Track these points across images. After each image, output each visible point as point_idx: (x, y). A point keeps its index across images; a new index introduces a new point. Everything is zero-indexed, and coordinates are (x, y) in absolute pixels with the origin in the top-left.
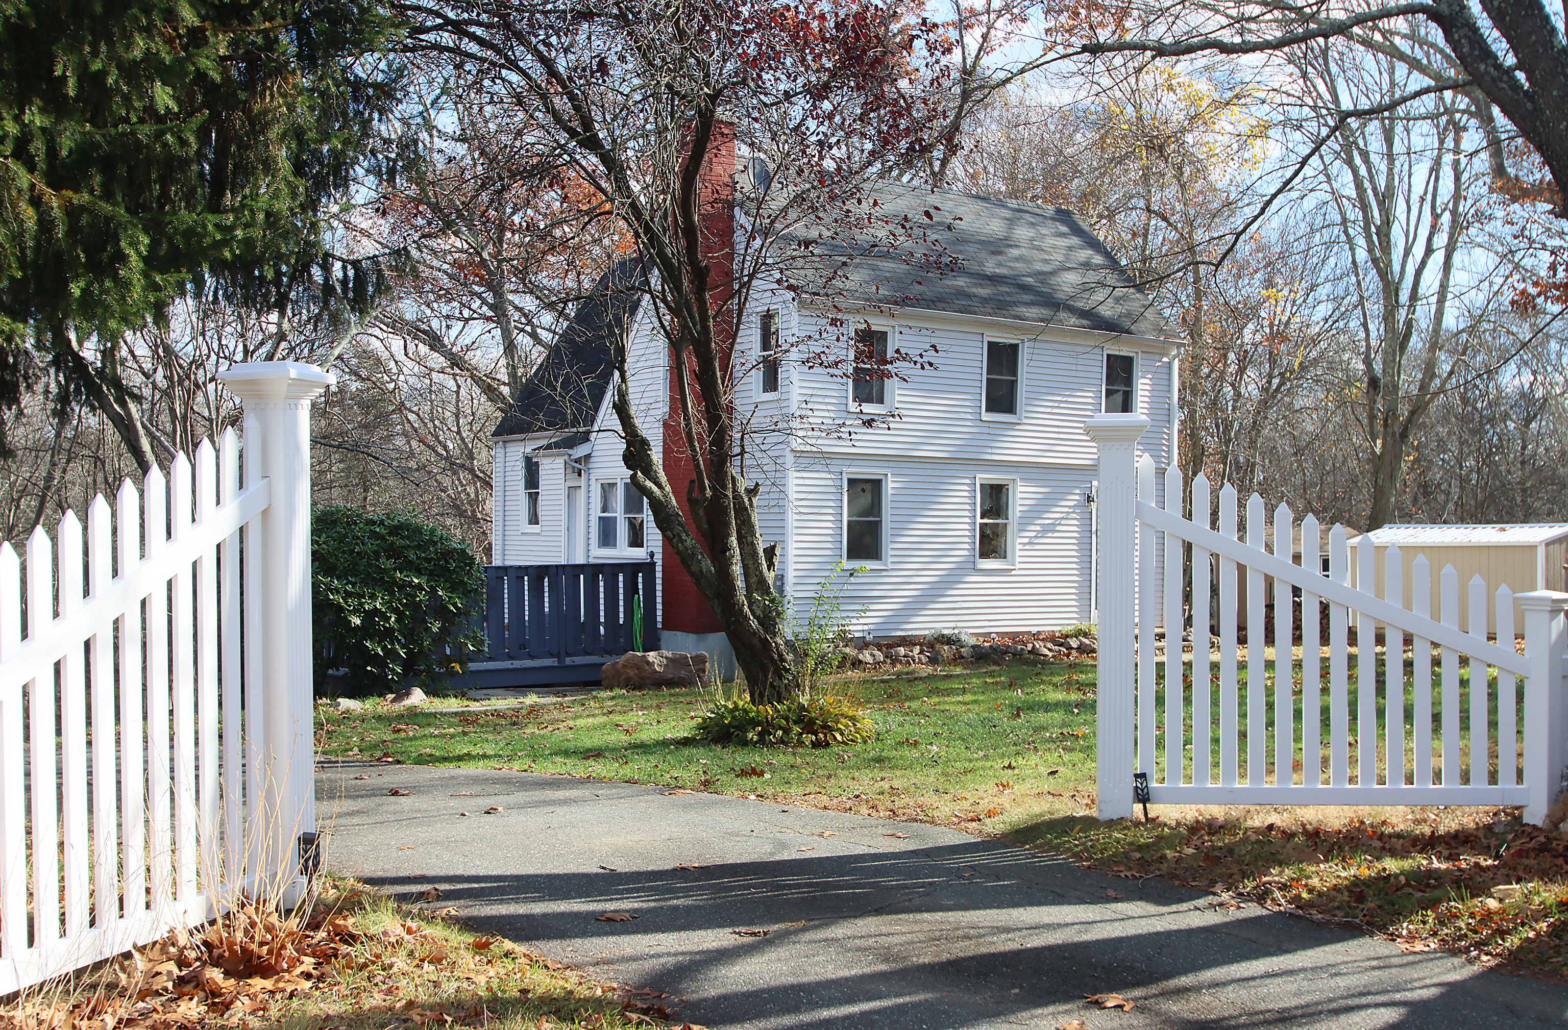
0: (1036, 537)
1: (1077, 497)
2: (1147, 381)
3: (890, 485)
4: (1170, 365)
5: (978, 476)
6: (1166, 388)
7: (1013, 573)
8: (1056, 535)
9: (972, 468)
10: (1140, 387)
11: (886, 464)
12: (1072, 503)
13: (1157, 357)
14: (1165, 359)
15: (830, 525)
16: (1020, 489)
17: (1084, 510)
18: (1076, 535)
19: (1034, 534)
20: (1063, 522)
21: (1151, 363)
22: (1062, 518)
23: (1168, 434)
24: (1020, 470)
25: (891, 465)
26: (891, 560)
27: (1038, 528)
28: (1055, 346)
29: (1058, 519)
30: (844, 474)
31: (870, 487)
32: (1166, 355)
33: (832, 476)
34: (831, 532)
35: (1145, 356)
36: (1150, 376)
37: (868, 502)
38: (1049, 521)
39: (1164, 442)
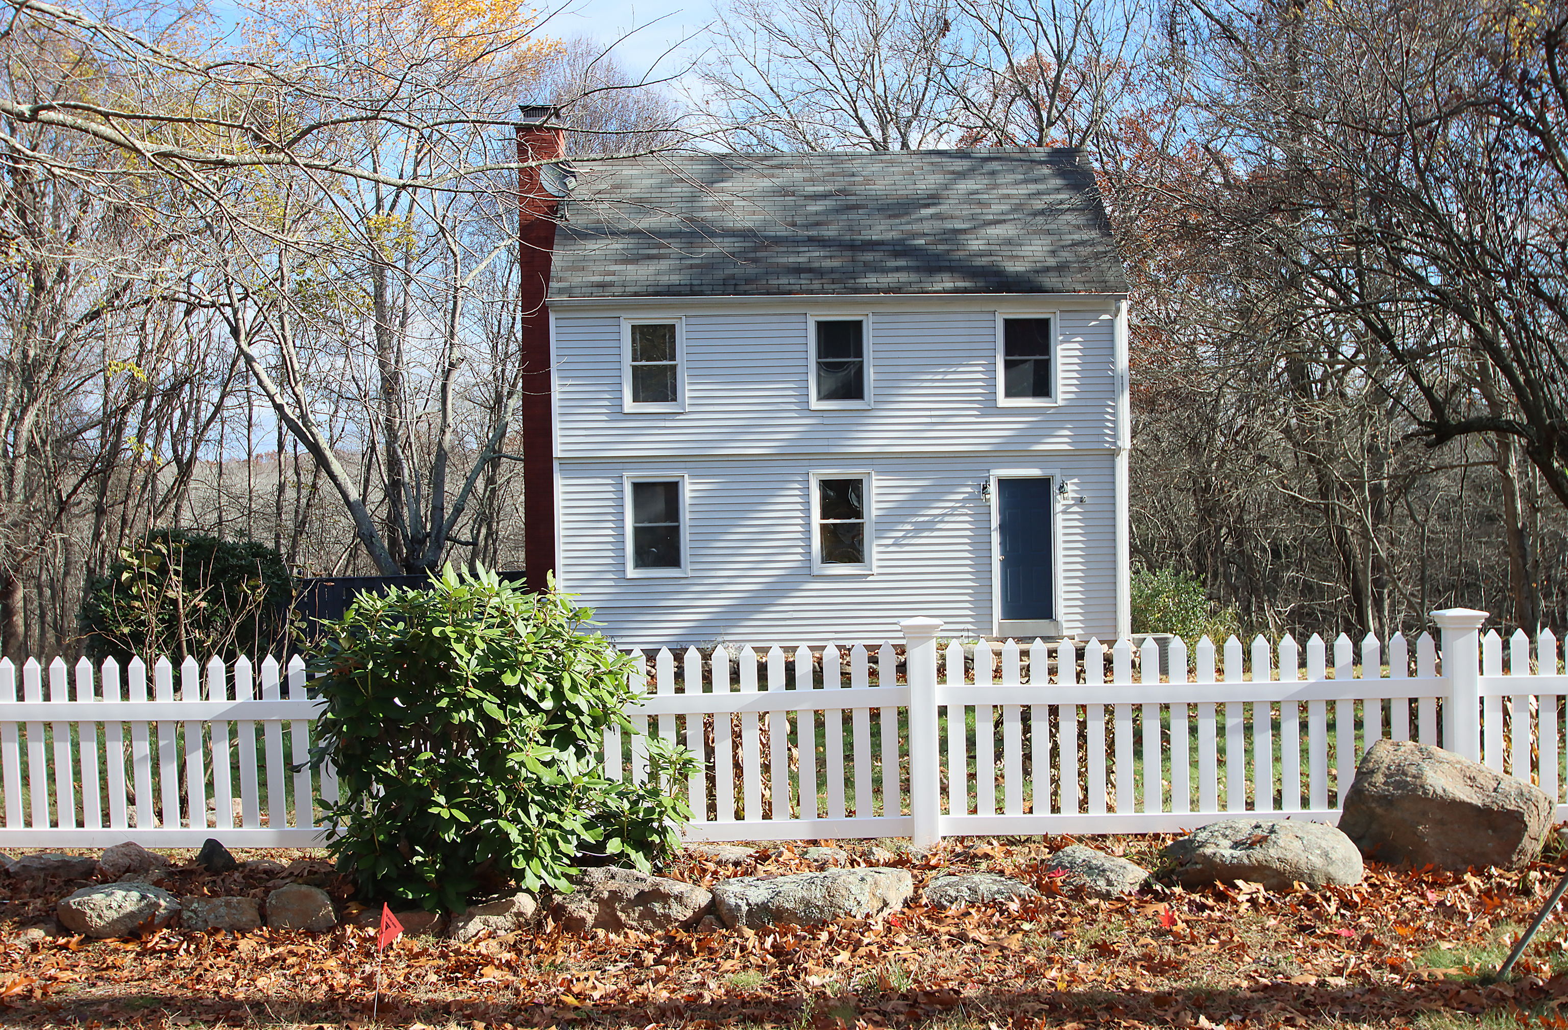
0: (904, 537)
1: (969, 490)
2: (1078, 346)
3: (689, 487)
4: (1111, 323)
5: (812, 471)
6: (1108, 352)
7: (869, 578)
8: (935, 534)
9: (806, 463)
10: (1060, 353)
11: (682, 465)
12: (961, 497)
13: (1089, 316)
14: (1107, 317)
15: (610, 532)
16: (879, 483)
17: (978, 503)
18: (968, 533)
19: (901, 534)
20: (946, 519)
21: (1080, 323)
22: (944, 515)
23: (1113, 407)
24: (875, 462)
25: (688, 465)
26: (691, 566)
27: (908, 527)
28: (918, 318)
29: (939, 515)
30: (625, 478)
31: (661, 491)
32: (1106, 312)
33: (610, 481)
34: (611, 539)
35: (1067, 316)
36: (1079, 339)
37: (660, 506)
38: (926, 519)
39: (1108, 417)
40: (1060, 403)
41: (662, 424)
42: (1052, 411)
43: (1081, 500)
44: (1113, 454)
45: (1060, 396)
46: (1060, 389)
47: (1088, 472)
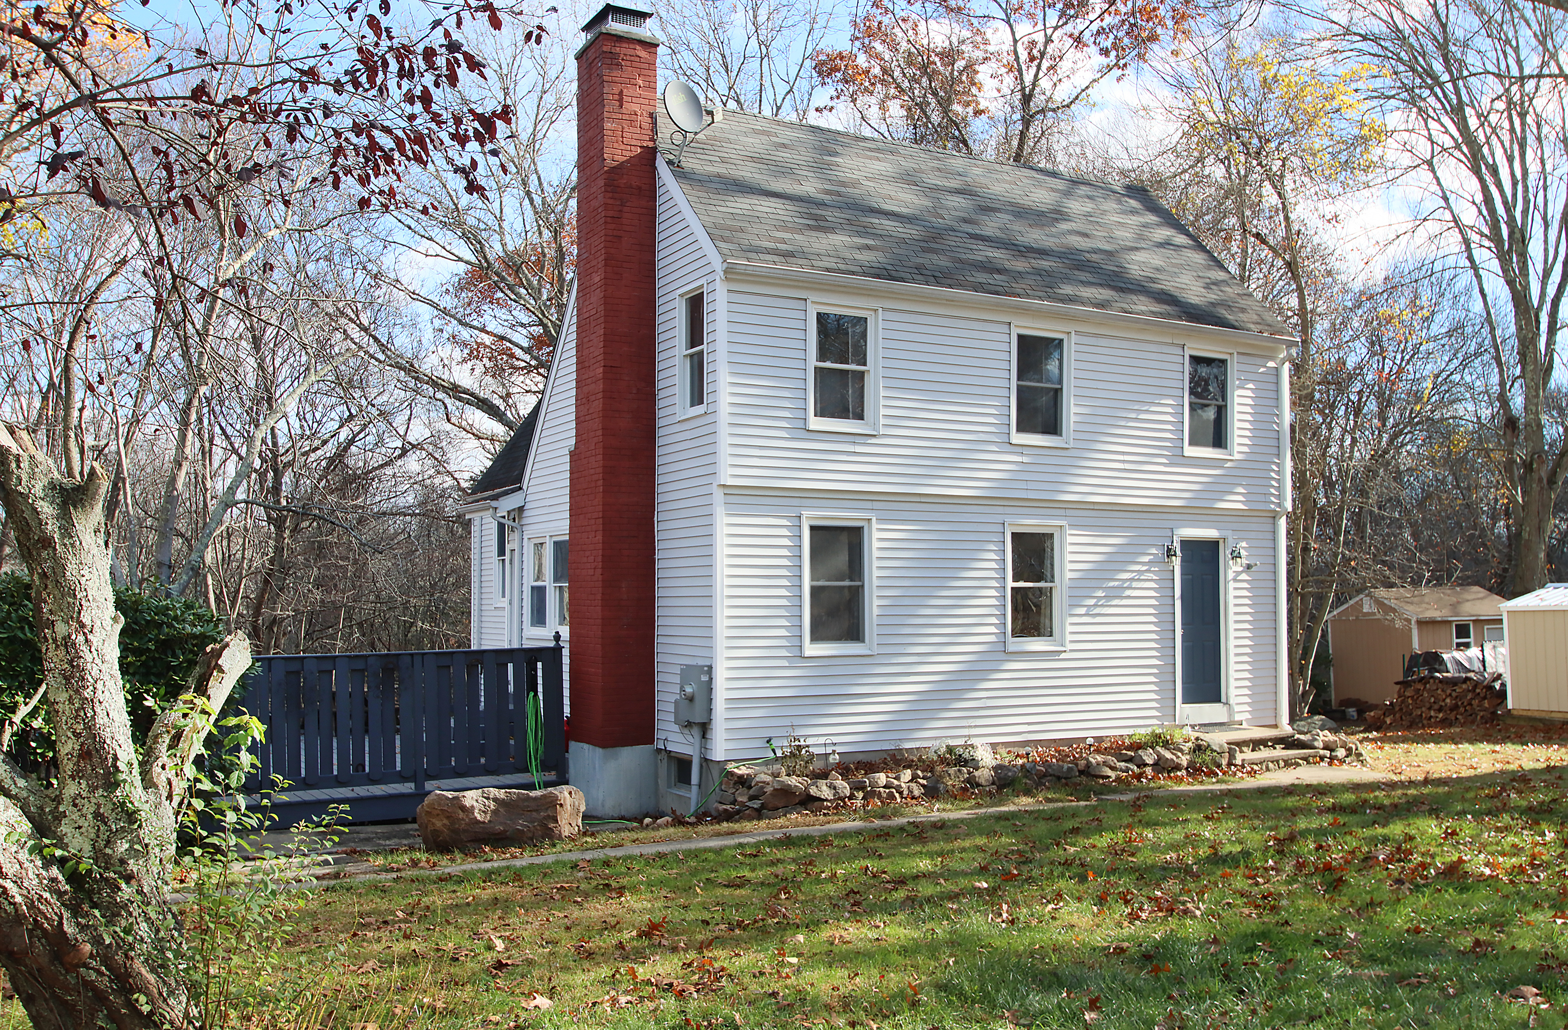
0: (1095, 606)
1: (1155, 551)
2: (1249, 393)
3: (876, 535)
4: (1277, 372)
5: (1008, 521)
6: (1273, 403)
7: (1063, 656)
8: (1124, 602)
9: (1000, 510)
10: (1237, 400)
11: (869, 505)
12: (1146, 559)
13: (1258, 361)
14: (1271, 364)
15: (784, 592)
16: (1070, 539)
17: (1163, 567)
18: (1154, 602)
19: (1093, 602)
20: (1134, 584)
21: (1252, 368)
22: (1132, 579)
23: (1278, 465)
24: (1069, 512)
25: (877, 505)
26: (876, 640)
27: (1100, 593)
28: (1115, 343)
29: (1127, 580)
30: (804, 519)
31: (844, 538)
32: (1272, 358)
33: (785, 522)
34: (784, 602)
35: (1243, 359)
36: (1251, 386)
37: (841, 559)
38: (1116, 583)
39: (1273, 475)
40: (1237, 456)
41: (851, 448)
42: (1229, 464)
43: (1249, 567)
44: (1274, 517)
45: (1237, 449)
46: (1237, 440)
47: (1253, 535)
